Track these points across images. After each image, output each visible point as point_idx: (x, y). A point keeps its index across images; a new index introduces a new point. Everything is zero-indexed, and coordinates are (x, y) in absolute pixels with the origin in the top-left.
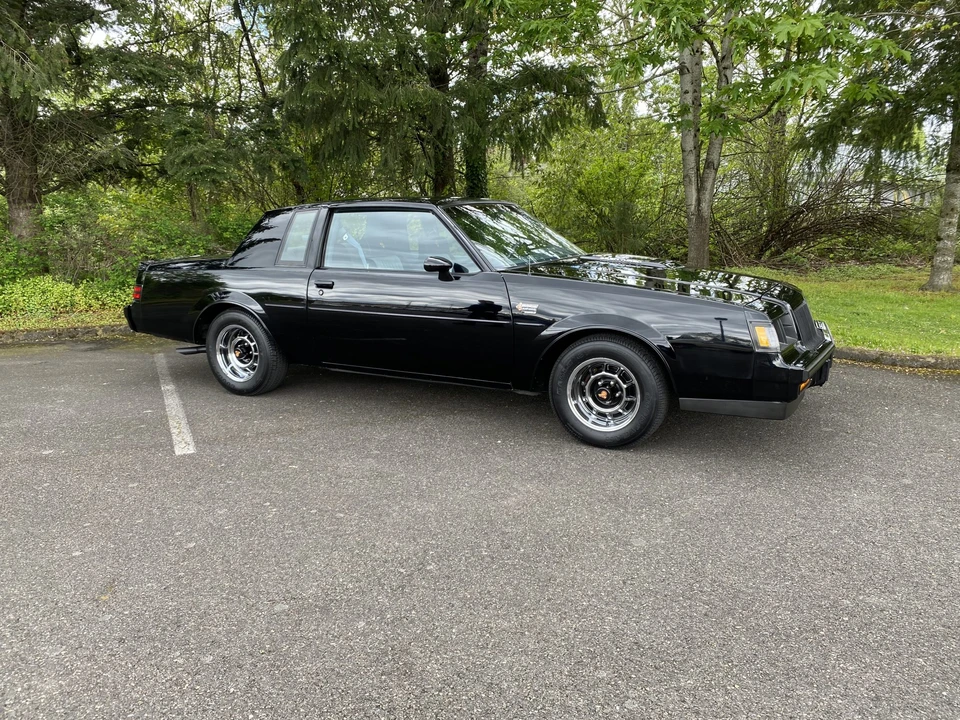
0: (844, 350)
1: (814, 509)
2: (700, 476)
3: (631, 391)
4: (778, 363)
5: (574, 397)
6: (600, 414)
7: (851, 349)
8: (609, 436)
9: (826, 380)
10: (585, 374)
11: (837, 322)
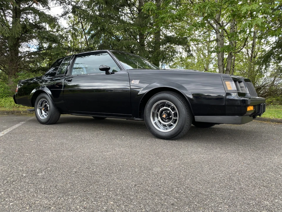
3: (175, 115)
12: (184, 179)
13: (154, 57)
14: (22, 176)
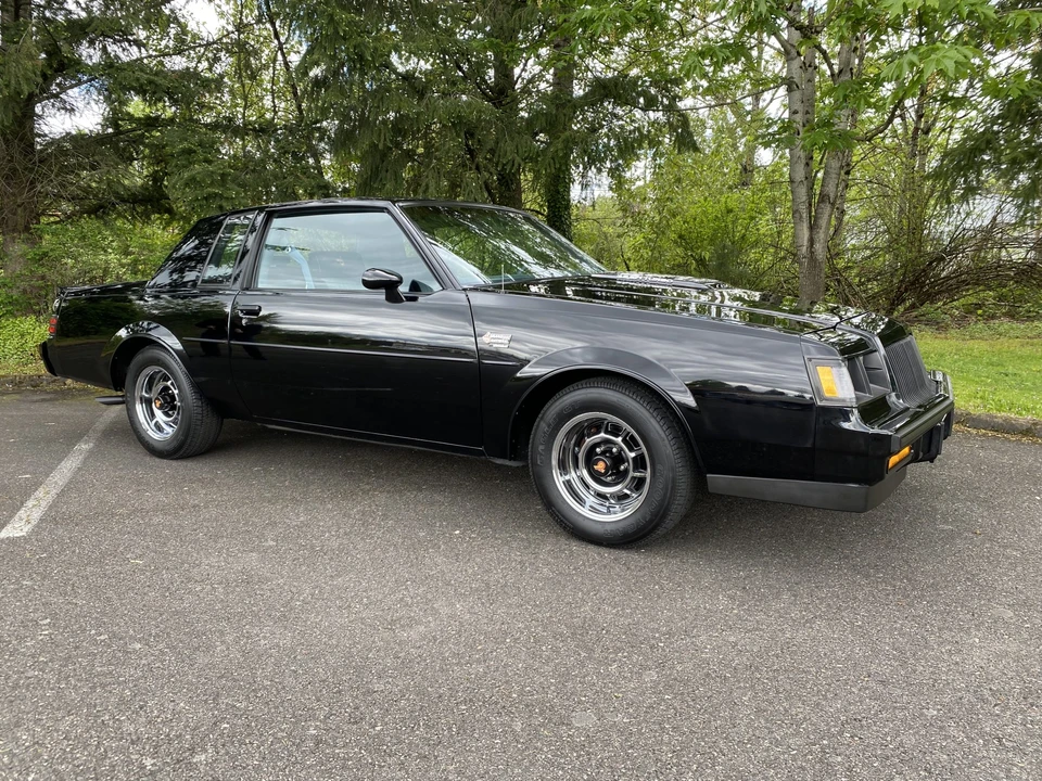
0: (983, 417)
1: (904, 664)
2: (732, 598)
3: (639, 463)
4: (853, 424)
5: (563, 467)
6: (600, 495)
7: (992, 417)
8: (609, 528)
9: (938, 452)
10: (581, 433)
11: (977, 383)
12: (674, 770)
13: (553, 159)
14: (142, 767)
